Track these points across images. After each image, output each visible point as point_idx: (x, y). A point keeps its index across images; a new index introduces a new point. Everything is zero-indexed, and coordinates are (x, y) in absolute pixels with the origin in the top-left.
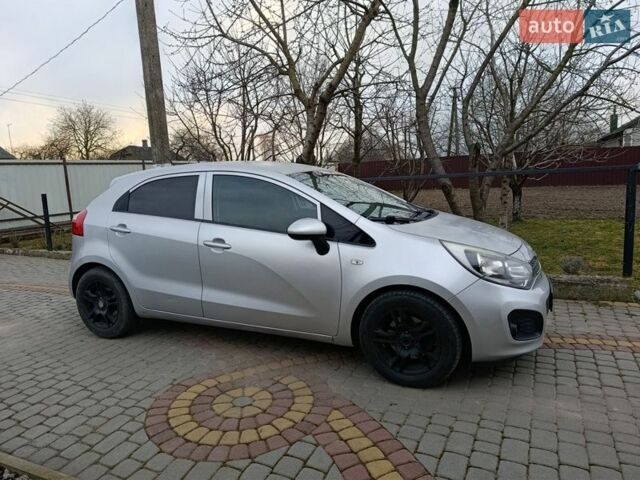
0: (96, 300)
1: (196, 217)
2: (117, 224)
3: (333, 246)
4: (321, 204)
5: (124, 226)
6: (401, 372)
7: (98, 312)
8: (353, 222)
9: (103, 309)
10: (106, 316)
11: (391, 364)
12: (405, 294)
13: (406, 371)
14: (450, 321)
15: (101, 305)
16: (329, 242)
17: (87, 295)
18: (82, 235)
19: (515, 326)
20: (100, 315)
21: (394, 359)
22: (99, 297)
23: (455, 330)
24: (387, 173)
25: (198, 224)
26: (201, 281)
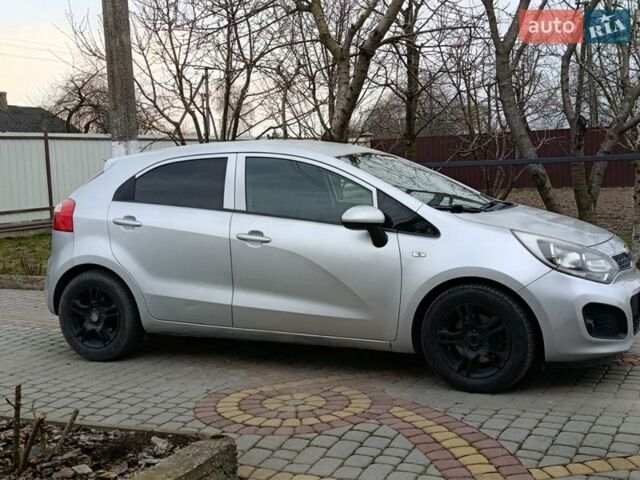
0: (88, 312)
1: (225, 207)
2: (122, 217)
3: (392, 237)
4: (378, 190)
5: (133, 218)
6: (467, 376)
7: (90, 327)
8: (415, 210)
9: (96, 323)
10: (101, 331)
11: (456, 368)
12: (471, 288)
13: (473, 375)
14: (521, 316)
15: (95, 317)
16: (387, 233)
17: (75, 306)
18: (72, 231)
19: (591, 322)
20: (93, 331)
21: (461, 362)
22: (92, 307)
23: (526, 325)
24: (459, 157)
25: (229, 214)
26: (233, 281)
